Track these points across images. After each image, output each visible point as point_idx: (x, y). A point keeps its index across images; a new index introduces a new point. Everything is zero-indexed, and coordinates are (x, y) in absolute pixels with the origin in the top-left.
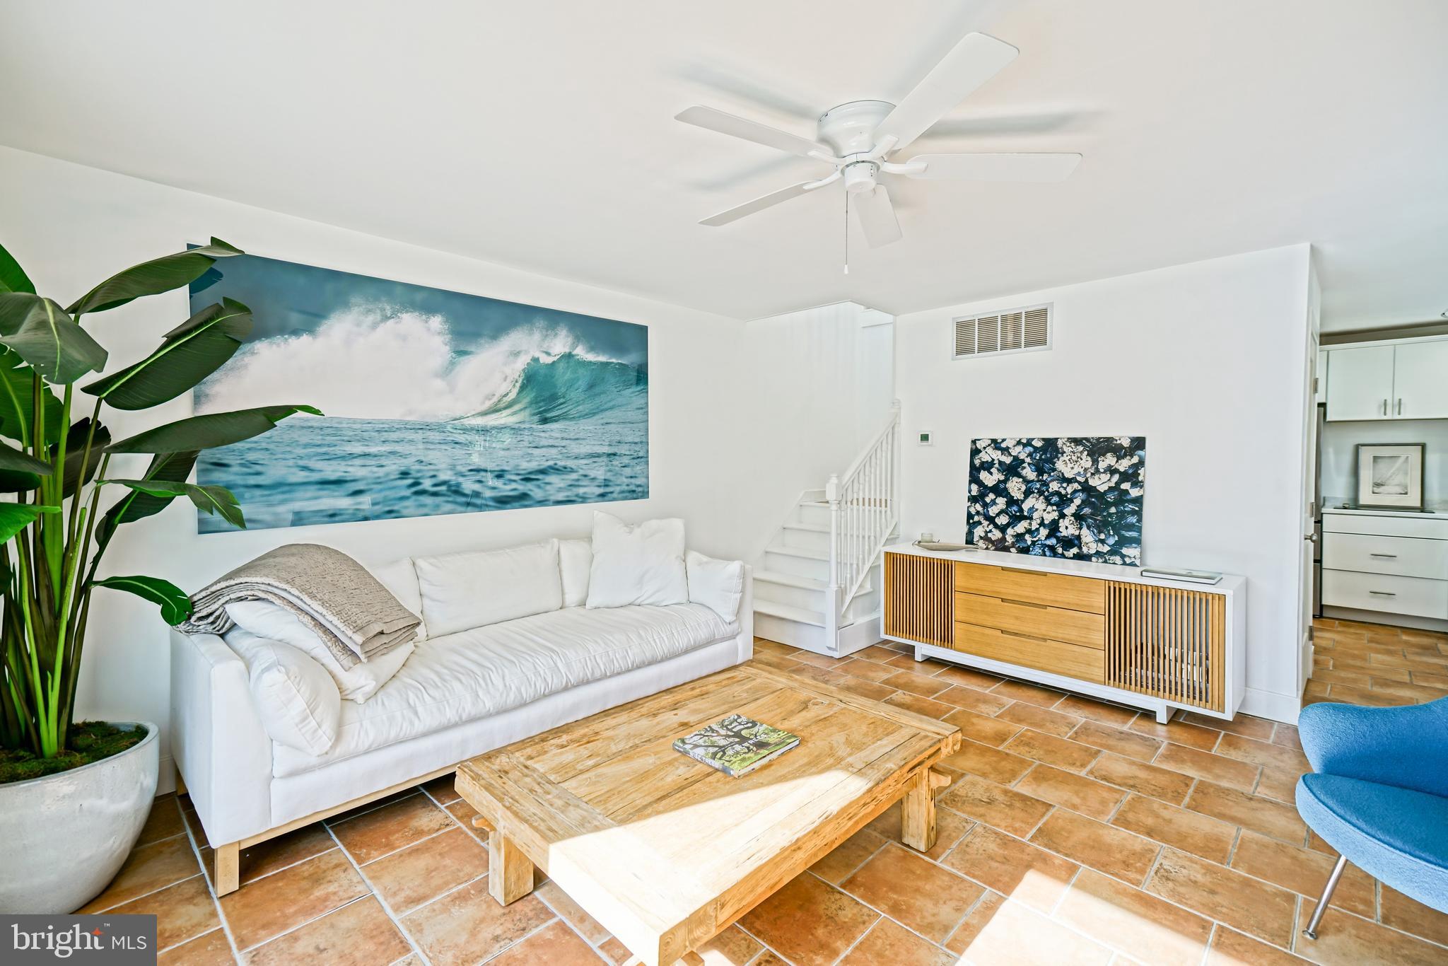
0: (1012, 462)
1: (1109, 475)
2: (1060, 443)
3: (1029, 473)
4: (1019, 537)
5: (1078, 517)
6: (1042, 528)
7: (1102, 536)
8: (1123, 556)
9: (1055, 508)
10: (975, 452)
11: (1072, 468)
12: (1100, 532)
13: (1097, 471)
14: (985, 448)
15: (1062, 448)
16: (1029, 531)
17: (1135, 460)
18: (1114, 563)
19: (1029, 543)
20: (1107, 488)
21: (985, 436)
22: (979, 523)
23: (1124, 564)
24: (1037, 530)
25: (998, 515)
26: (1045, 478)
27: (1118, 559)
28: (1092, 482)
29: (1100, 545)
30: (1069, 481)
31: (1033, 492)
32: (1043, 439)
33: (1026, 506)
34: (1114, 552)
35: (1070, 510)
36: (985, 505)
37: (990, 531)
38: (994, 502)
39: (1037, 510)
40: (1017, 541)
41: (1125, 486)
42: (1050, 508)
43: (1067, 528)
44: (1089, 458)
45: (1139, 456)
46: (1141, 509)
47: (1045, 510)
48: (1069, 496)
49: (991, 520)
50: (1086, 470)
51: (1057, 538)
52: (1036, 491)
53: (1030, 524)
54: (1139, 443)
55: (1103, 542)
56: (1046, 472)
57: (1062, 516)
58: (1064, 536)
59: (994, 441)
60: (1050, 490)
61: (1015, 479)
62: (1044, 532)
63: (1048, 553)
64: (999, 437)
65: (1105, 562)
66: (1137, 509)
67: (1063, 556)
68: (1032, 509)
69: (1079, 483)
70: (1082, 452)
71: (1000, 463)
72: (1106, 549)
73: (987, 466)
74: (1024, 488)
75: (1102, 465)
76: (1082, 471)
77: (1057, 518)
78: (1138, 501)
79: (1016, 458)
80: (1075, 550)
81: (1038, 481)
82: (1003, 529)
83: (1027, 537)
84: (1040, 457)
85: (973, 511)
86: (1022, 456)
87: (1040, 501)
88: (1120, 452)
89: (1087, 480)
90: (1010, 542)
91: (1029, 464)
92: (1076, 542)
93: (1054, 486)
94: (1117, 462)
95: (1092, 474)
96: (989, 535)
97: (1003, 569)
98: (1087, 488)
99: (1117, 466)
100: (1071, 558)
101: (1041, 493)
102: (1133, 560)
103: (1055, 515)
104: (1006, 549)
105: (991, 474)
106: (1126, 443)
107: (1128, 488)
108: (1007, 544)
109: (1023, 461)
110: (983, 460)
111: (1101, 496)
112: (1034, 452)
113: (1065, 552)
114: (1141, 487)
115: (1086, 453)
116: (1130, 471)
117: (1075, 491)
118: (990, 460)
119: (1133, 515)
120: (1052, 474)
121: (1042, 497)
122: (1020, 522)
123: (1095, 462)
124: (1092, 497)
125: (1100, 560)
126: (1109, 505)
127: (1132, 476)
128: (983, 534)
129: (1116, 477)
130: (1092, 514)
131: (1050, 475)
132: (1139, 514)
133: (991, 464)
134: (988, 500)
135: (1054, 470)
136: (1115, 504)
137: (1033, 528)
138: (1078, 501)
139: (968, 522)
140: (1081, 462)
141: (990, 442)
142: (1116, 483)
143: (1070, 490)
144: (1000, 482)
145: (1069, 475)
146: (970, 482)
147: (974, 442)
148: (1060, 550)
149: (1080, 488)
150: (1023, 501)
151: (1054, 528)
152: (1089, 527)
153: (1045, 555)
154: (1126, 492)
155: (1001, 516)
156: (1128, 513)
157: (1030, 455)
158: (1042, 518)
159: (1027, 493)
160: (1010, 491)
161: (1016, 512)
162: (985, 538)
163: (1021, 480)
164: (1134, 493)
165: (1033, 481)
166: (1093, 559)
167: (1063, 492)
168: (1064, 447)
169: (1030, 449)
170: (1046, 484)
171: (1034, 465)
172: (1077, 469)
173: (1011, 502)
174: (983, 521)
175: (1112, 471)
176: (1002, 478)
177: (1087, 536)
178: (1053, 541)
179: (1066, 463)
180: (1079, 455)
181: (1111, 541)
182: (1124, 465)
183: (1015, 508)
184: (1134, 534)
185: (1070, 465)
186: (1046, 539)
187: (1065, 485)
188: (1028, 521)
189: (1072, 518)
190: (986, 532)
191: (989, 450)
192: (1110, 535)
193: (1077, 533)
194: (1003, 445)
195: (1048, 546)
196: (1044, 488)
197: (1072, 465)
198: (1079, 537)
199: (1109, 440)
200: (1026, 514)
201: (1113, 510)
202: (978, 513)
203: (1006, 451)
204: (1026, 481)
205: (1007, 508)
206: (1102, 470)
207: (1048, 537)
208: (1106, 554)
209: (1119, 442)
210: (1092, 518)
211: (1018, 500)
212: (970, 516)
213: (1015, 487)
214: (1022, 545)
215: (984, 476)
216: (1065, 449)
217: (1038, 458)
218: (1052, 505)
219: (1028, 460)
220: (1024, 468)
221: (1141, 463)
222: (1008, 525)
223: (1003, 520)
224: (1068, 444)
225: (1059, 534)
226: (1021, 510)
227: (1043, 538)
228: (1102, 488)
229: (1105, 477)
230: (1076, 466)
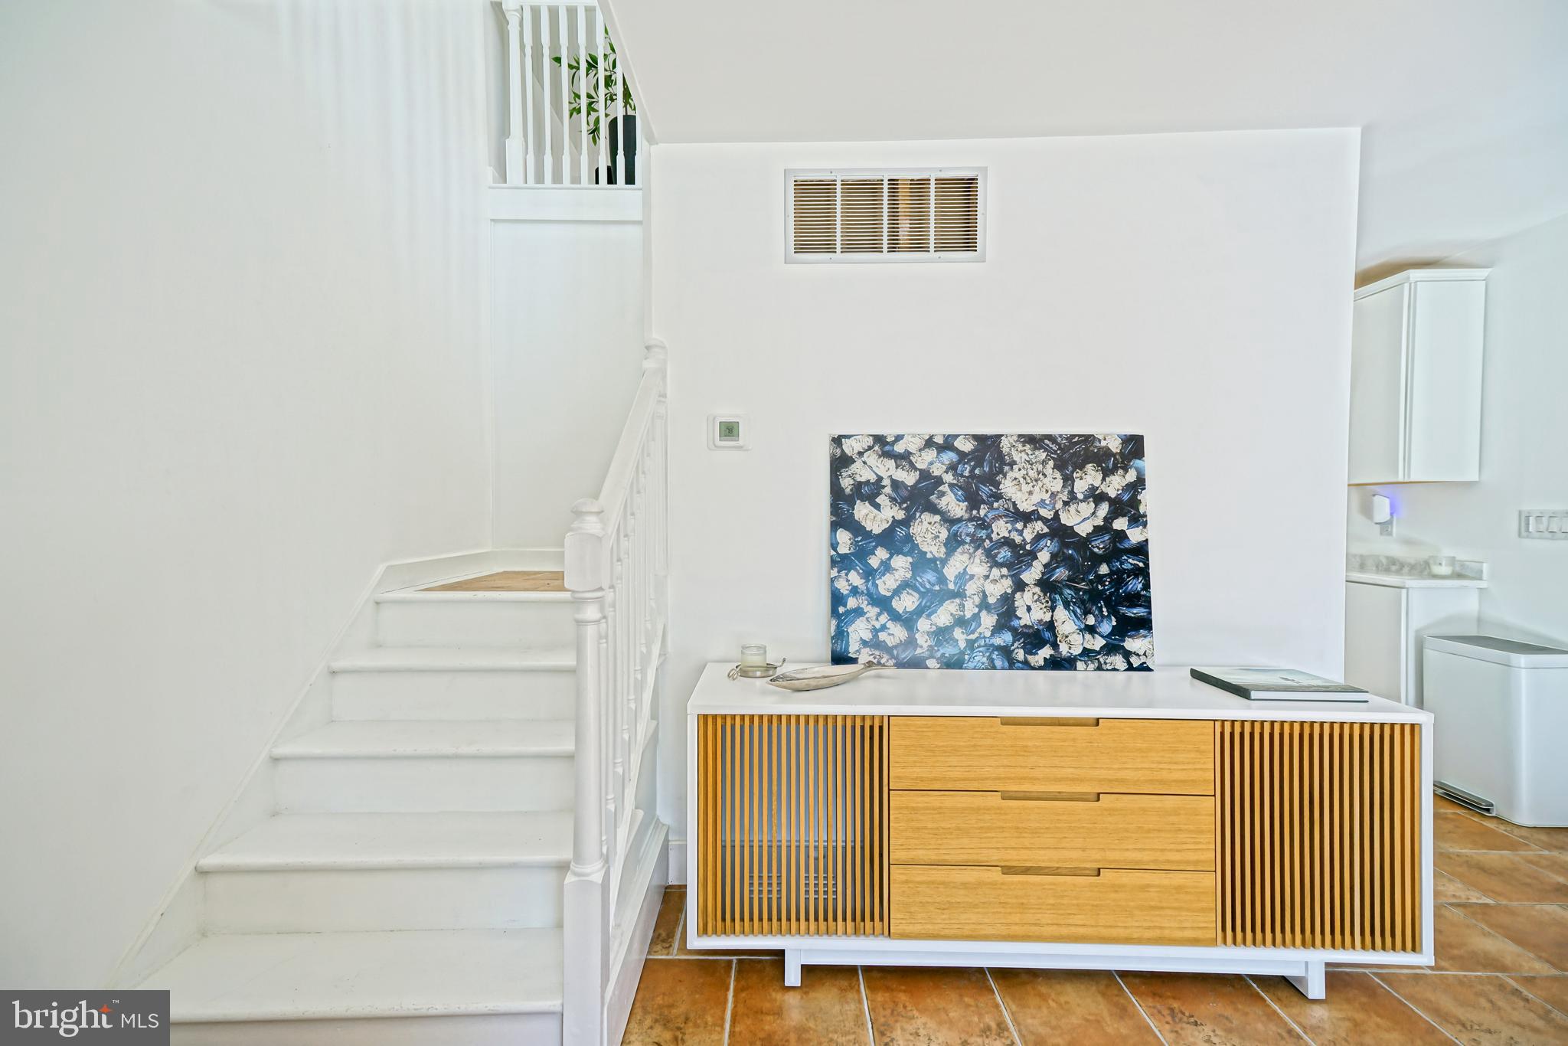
0: (918, 482)
1: (1092, 505)
2: (1005, 446)
3: (953, 504)
4: (942, 634)
5: (1047, 585)
6: (984, 614)
7: (1091, 620)
8: (1127, 655)
9: (1005, 571)
10: (840, 463)
11: (1030, 493)
12: (1086, 612)
13: (1073, 497)
14: (861, 454)
15: (1009, 455)
16: (961, 622)
17: (1131, 476)
18: (1114, 669)
19: (962, 645)
20: (1090, 529)
21: (860, 429)
22: (858, 612)
23: (1131, 668)
24: (976, 617)
25: (897, 592)
26: (982, 513)
27: (1118, 661)
28: (1067, 519)
29: (1088, 636)
30: (1027, 517)
31: (963, 543)
32: (975, 437)
33: (951, 571)
34: (1111, 648)
35: (1032, 574)
36: (869, 574)
37: (884, 628)
38: (886, 567)
39: (972, 577)
40: (939, 643)
41: (1120, 524)
42: (996, 572)
43: (1029, 609)
44: (1058, 475)
45: (1137, 469)
46: (1147, 565)
47: (987, 577)
48: (1028, 547)
49: (883, 603)
50: (1053, 495)
51: (1015, 631)
52: (968, 539)
53: (962, 607)
54: (1134, 446)
55: (1091, 630)
56: (984, 502)
57: (1020, 586)
58: (1025, 626)
59: (879, 439)
60: (994, 536)
61: (927, 517)
62: (988, 621)
63: (998, 663)
64: (889, 432)
65: (1099, 668)
66: (1141, 565)
67: (1027, 665)
68: (963, 577)
69: (1045, 520)
70: (1044, 463)
71: (896, 485)
72: (1098, 643)
73: (869, 492)
74: (944, 534)
75: (1081, 487)
76: (1046, 497)
77: (1009, 591)
78: (1141, 550)
79: (925, 475)
80: (1046, 652)
81: (971, 519)
82: (908, 621)
83: (958, 634)
84: (972, 471)
85: (843, 586)
86: (937, 470)
87: (977, 560)
88: (1108, 462)
89: (1057, 514)
90: (925, 645)
91: (951, 486)
92: (1047, 635)
93: (1001, 528)
94: (1104, 479)
95: (1066, 504)
96: (882, 636)
97: (1007, 721)
98: (1058, 531)
99: (1104, 488)
100: (1040, 668)
101: (977, 543)
102: (1143, 659)
103: (1006, 585)
104: (917, 664)
105: (877, 507)
106: (1115, 446)
107: (1125, 528)
108: (919, 651)
109: (939, 481)
110: (859, 479)
111: (1083, 543)
112: (959, 462)
113: (1029, 658)
114: (1145, 525)
115: (1051, 463)
116: (1126, 497)
117: (1039, 537)
118: (873, 478)
119: (1136, 576)
120: (996, 505)
121: (980, 551)
122: (941, 603)
123: (1068, 480)
124: (1068, 546)
125: (1091, 666)
126: (1097, 560)
127: (1128, 506)
128: (867, 636)
129: (1104, 509)
130: (1070, 579)
131: (991, 508)
132: (1143, 573)
133: (878, 485)
134: (874, 562)
135: (998, 497)
136: (1107, 558)
137: (968, 615)
138: (1044, 557)
139: (834, 612)
140: (1046, 481)
141: (871, 441)
142: (1105, 519)
143: (1029, 535)
144: (896, 523)
145: (1025, 506)
146: (834, 526)
147: (837, 441)
148: (1020, 655)
149: (1046, 530)
150: (944, 562)
151: (1006, 610)
152: (1066, 605)
153: (994, 668)
154: (1121, 535)
155: (904, 595)
156: (1130, 573)
157: (952, 468)
158: (984, 592)
159: (953, 543)
160: (919, 540)
161: (933, 585)
162: (874, 644)
163: (938, 518)
164: (1135, 536)
165: (960, 520)
166: (1080, 665)
167: (1018, 539)
168: (1014, 452)
169: (949, 457)
170: (984, 525)
171: (960, 487)
172: (1036, 498)
173: (923, 562)
174: (867, 608)
175: (1097, 497)
176: (900, 515)
177: (1066, 622)
178: (1006, 638)
179: (1019, 483)
180: (1040, 467)
181: (1106, 628)
182: (1114, 486)
183: (930, 576)
184: (1138, 611)
185: (1026, 488)
186: (993, 634)
187: (1019, 526)
188: (958, 601)
189: (1037, 590)
190: (875, 631)
191: (871, 458)
192: (1103, 616)
193: (1047, 618)
194: (899, 448)
195: (999, 648)
196: (983, 534)
197: (1028, 488)
198: (1051, 626)
199: (1088, 439)
200: (951, 586)
201: (1104, 569)
202: (855, 591)
203: (903, 459)
204: (949, 521)
205: (914, 576)
206: (1080, 496)
207: (998, 629)
208: (1098, 653)
209: (1103, 443)
210: (1070, 587)
211: (934, 560)
212: (837, 599)
213: (927, 532)
214: (948, 651)
215: (862, 511)
216: (1016, 457)
217: (967, 473)
218: (1000, 565)
219: (949, 478)
220: (942, 494)
221: (1139, 483)
222: (919, 612)
223: (907, 603)
224: (1020, 447)
225: (1015, 623)
226: (942, 580)
227: (988, 634)
228: (1084, 530)
229: (1087, 508)
230: (1037, 489)
